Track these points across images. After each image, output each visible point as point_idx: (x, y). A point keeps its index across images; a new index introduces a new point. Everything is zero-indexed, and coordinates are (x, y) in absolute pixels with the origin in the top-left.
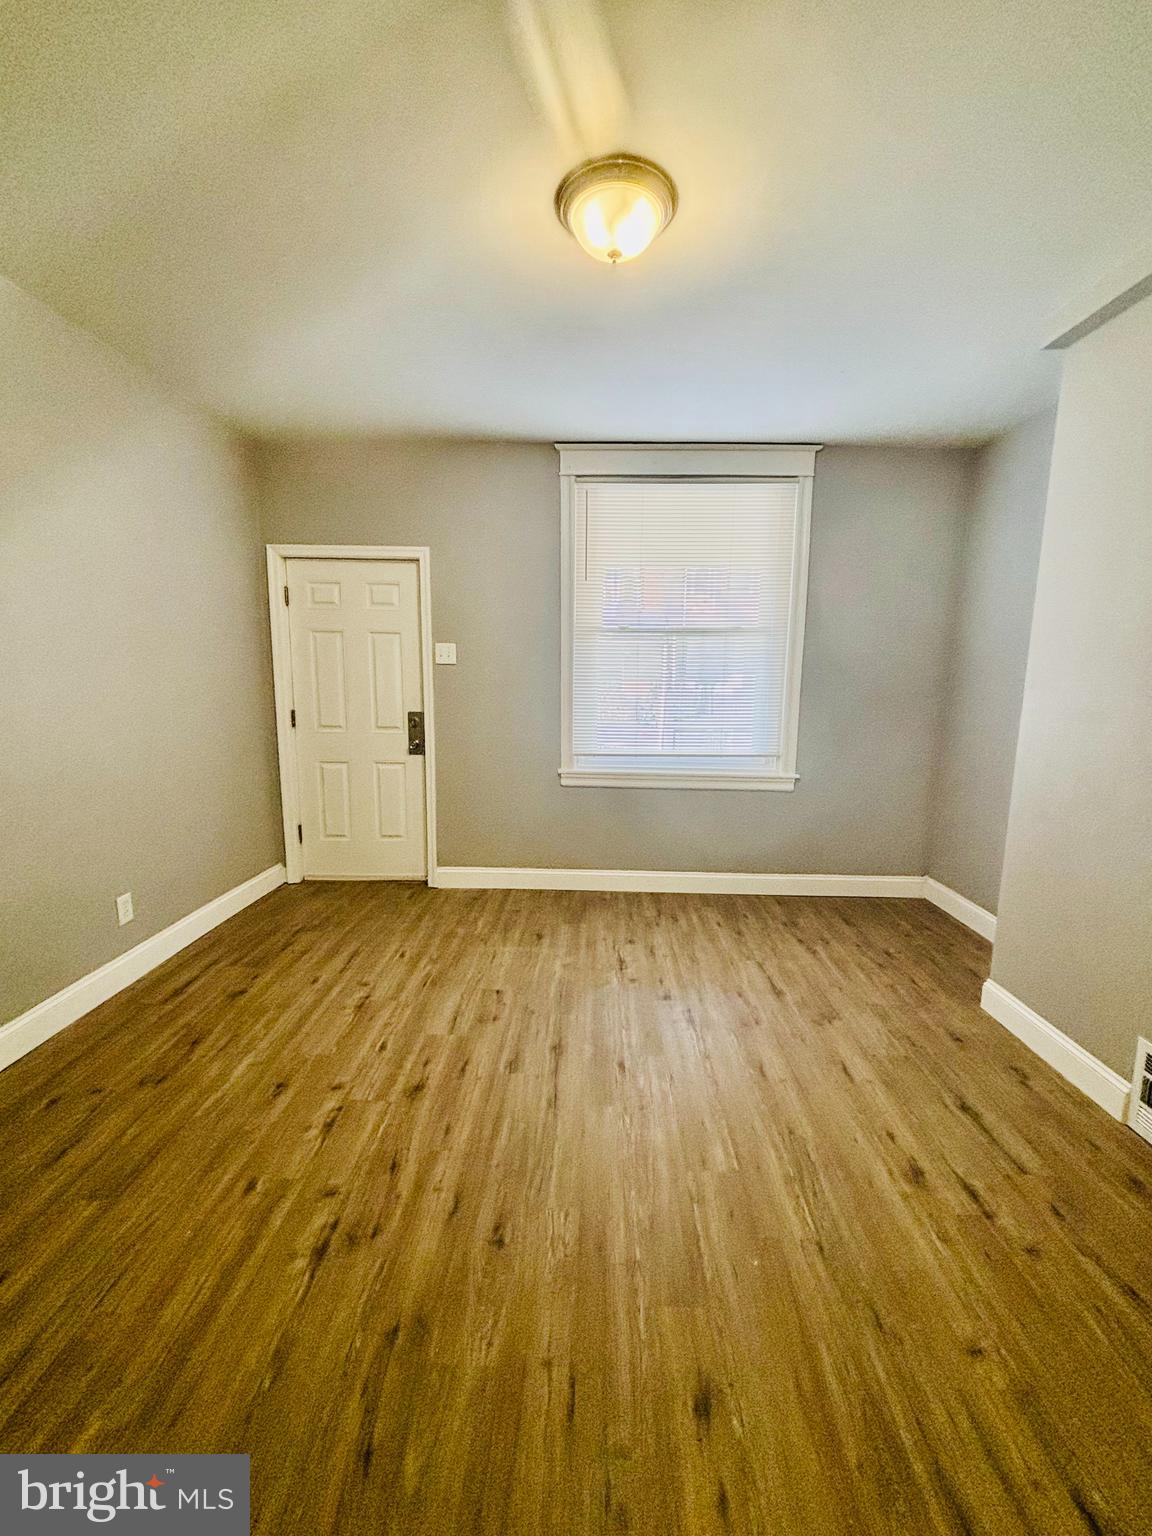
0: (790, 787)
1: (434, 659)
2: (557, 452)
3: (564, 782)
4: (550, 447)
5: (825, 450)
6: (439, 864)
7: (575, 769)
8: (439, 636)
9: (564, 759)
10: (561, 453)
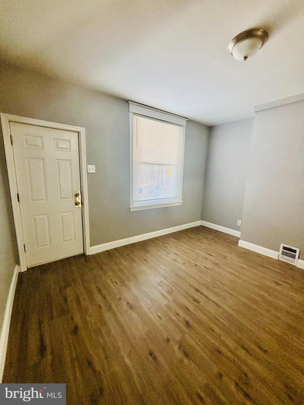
0: (181, 204)
1: (87, 171)
2: (129, 103)
3: (131, 211)
4: (127, 101)
5: (189, 121)
6: (91, 246)
7: (134, 206)
8: (88, 163)
9: (131, 203)
10: (130, 105)
